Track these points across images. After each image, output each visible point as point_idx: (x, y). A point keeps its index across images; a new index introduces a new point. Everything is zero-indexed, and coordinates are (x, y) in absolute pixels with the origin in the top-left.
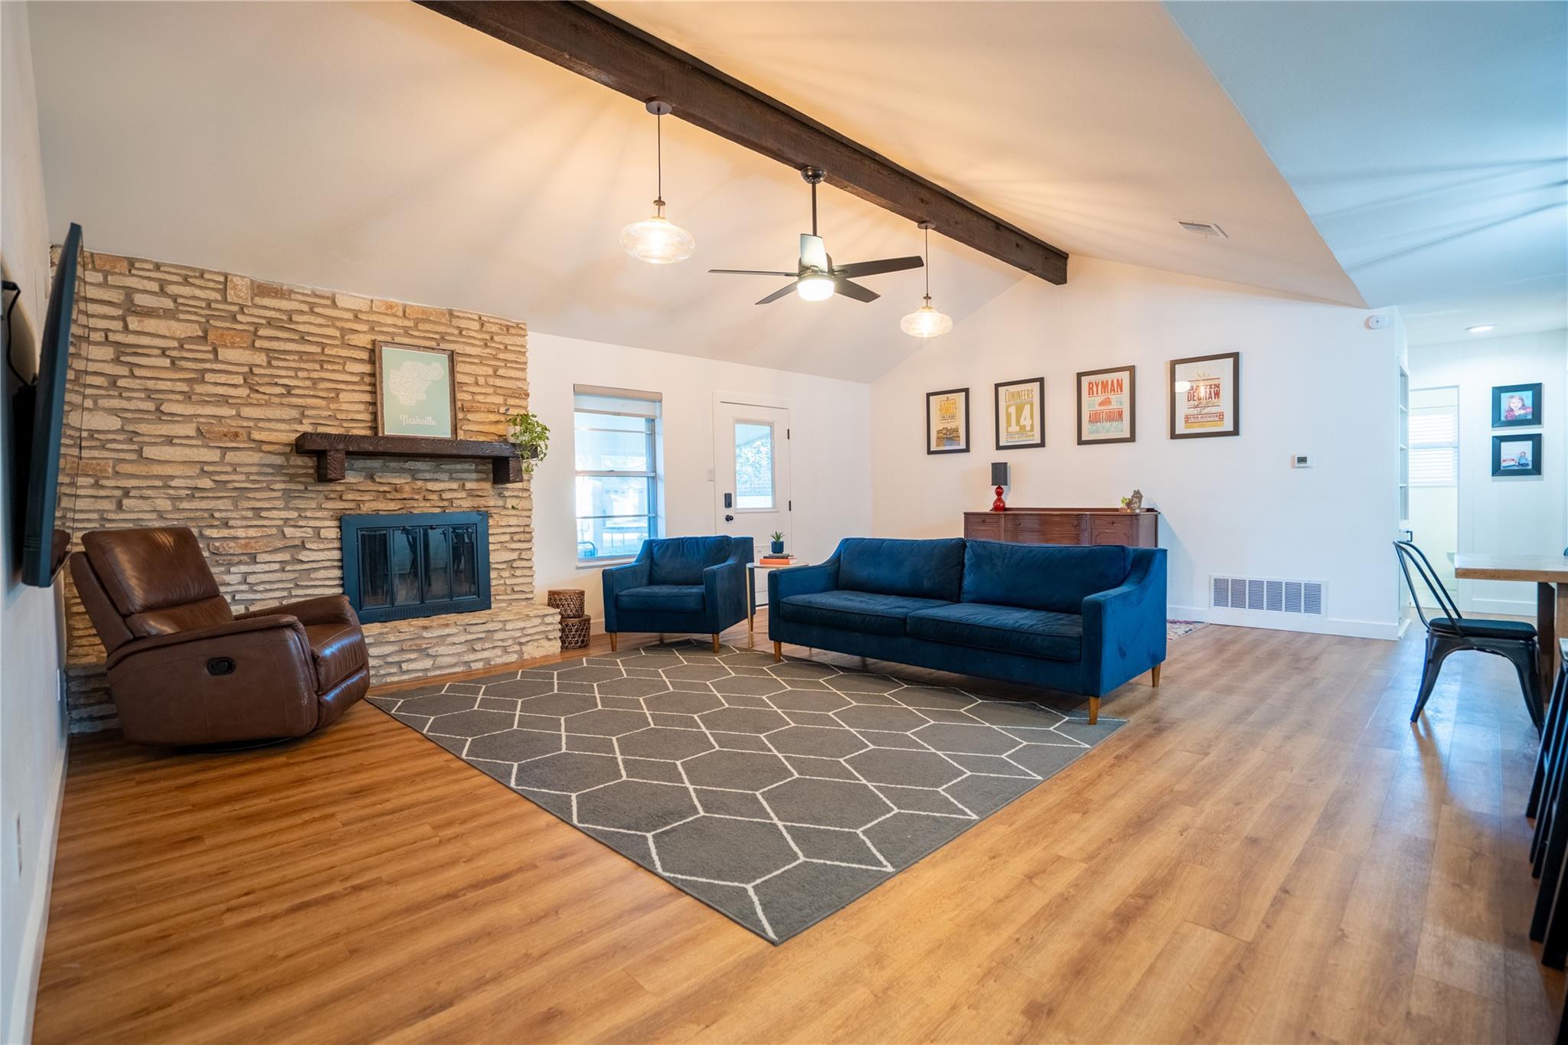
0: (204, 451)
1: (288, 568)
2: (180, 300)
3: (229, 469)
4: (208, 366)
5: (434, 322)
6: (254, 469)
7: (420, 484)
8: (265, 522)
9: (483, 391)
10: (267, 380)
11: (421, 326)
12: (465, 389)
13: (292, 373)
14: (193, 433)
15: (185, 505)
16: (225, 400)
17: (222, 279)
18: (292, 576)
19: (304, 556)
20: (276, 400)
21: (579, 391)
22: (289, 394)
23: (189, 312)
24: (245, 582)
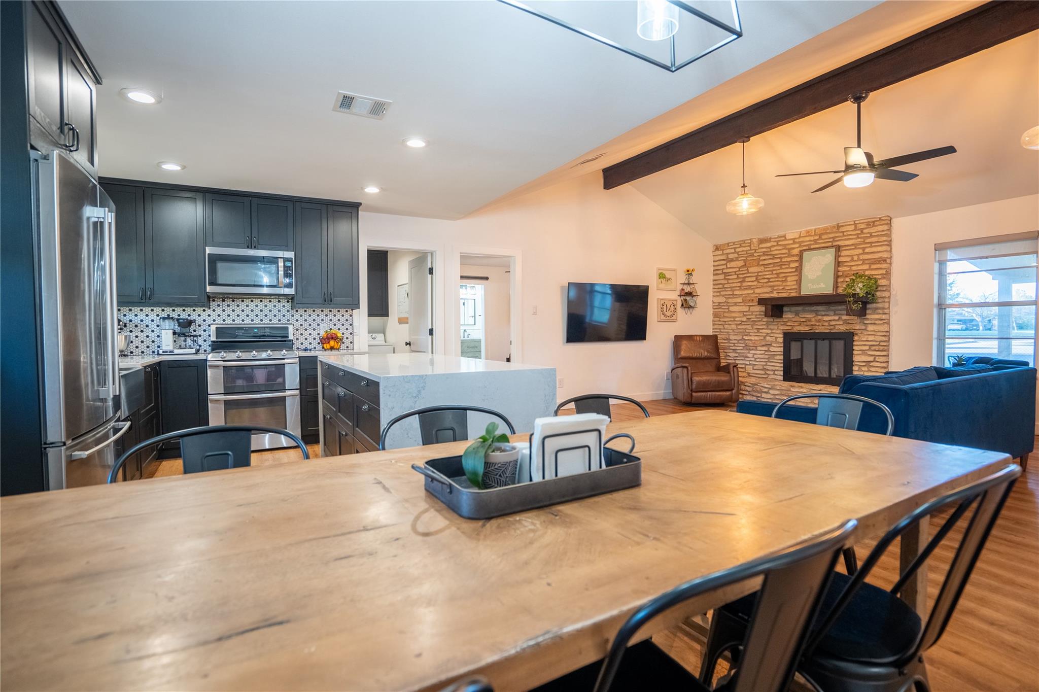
0: (744, 307)
1: (766, 353)
2: (740, 253)
3: (751, 313)
4: (745, 275)
5: (829, 233)
6: (758, 313)
7: (820, 317)
8: (761, 334)
9: (856, 263)
10: (762, 277)
11: (824, 237)
12: (846, 264)
13: (770, 273)
14: (741, 301)
15: (739, 327)
16: (749, 287)
17: (750, 241)
18: (767, 357)
19: (772, 349)
20: (765, 284)
21: (940, 248)
22: (769, 282)
23: (742, 257)
24: (753, 357)
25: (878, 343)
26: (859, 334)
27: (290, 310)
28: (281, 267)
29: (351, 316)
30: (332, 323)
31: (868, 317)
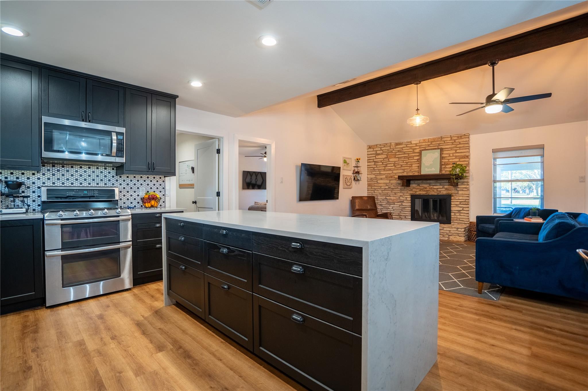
0: (387, 181)
1: (400, 206)
2: (384, 151)
3: (391, 184)
4: (387, 163)
5: (436, 141)
6: (395, 184)
7: (431, 187)
8: (397, 196)
9: (452, 158)
10: (397, 164)
11: (433, 143)
12: (446, 158)
13: (402, 162)
14: (385, 177)
15: (383, 192)
16: (390, 170)
17: (390, 144)
18: (401, 208)
19: (404, 204)
20: (399, 168)
21: (495, 151)
22: (402, 167)
23: (385, 153)
24: (392, 209)
25: (464, 201)
26: (454, 196)
27: (115, 176)
28: (114, 140)
29: (163, 181)
30: (149, 187)
31: (459, 186)
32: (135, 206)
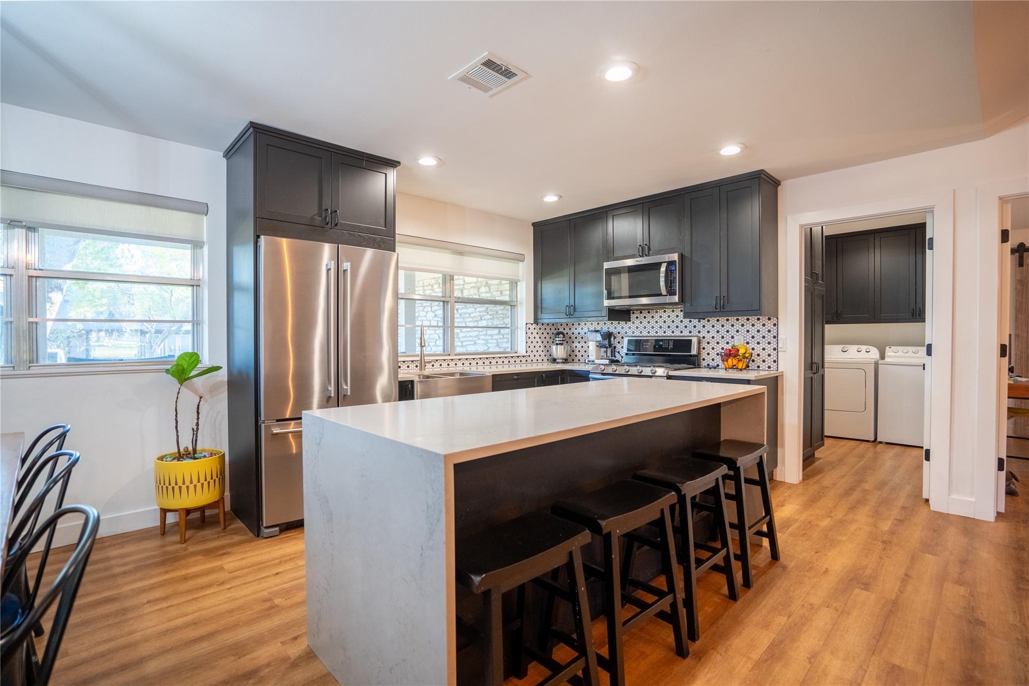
28: (663, 273)
29: (775, 325)
30: (749, 335)
32: (718, 365)
